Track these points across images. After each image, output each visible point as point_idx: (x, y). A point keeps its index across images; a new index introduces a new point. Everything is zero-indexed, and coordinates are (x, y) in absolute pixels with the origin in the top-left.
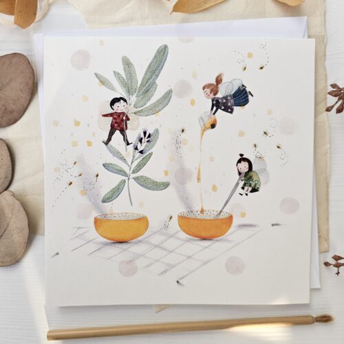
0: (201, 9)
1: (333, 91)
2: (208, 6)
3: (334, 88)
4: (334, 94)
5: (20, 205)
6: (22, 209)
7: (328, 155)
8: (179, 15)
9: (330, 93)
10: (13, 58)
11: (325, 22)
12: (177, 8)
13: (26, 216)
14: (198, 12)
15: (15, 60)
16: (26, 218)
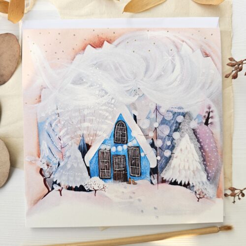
0: (144, 10)
1: (231, 63)
2: (149, 7)
3: (231, 60)
4: (230, 64)
5: (4, 144)
6: (5, 147)
7: (232, 117)
8: (128, 14)
9: (228, 65)
10: (6, 36)
11: (232, 22)
12: (127, 9)
13: (8, 152)
14: (142, 12)
15: (7, 38)
16: (8, 154)
